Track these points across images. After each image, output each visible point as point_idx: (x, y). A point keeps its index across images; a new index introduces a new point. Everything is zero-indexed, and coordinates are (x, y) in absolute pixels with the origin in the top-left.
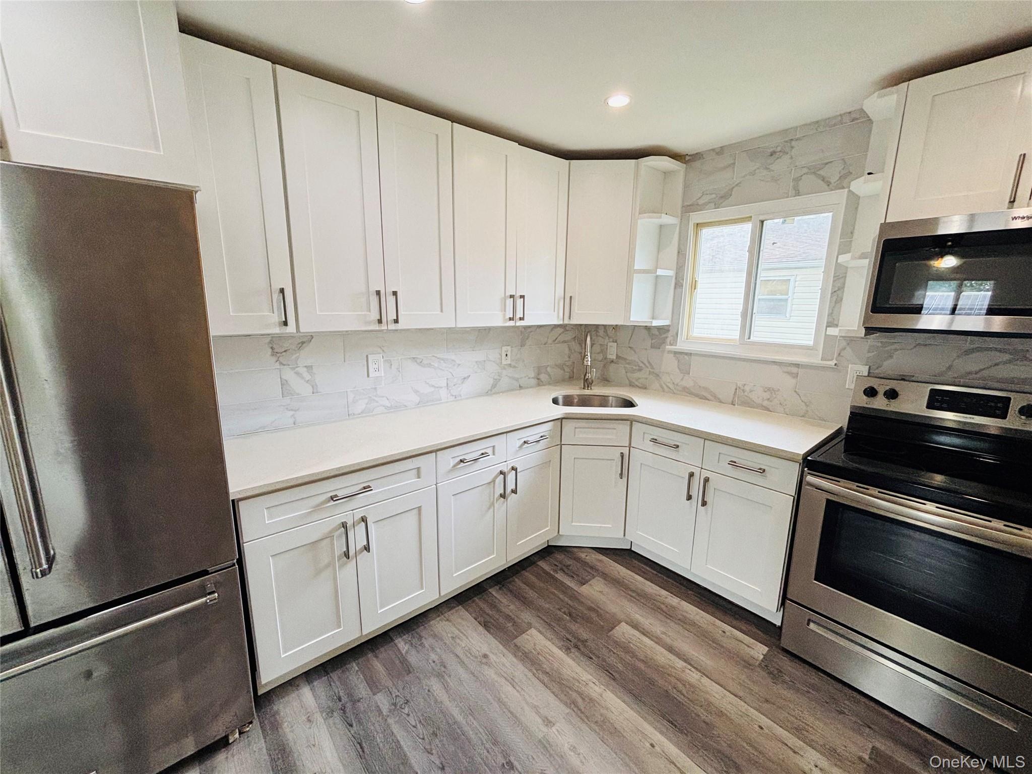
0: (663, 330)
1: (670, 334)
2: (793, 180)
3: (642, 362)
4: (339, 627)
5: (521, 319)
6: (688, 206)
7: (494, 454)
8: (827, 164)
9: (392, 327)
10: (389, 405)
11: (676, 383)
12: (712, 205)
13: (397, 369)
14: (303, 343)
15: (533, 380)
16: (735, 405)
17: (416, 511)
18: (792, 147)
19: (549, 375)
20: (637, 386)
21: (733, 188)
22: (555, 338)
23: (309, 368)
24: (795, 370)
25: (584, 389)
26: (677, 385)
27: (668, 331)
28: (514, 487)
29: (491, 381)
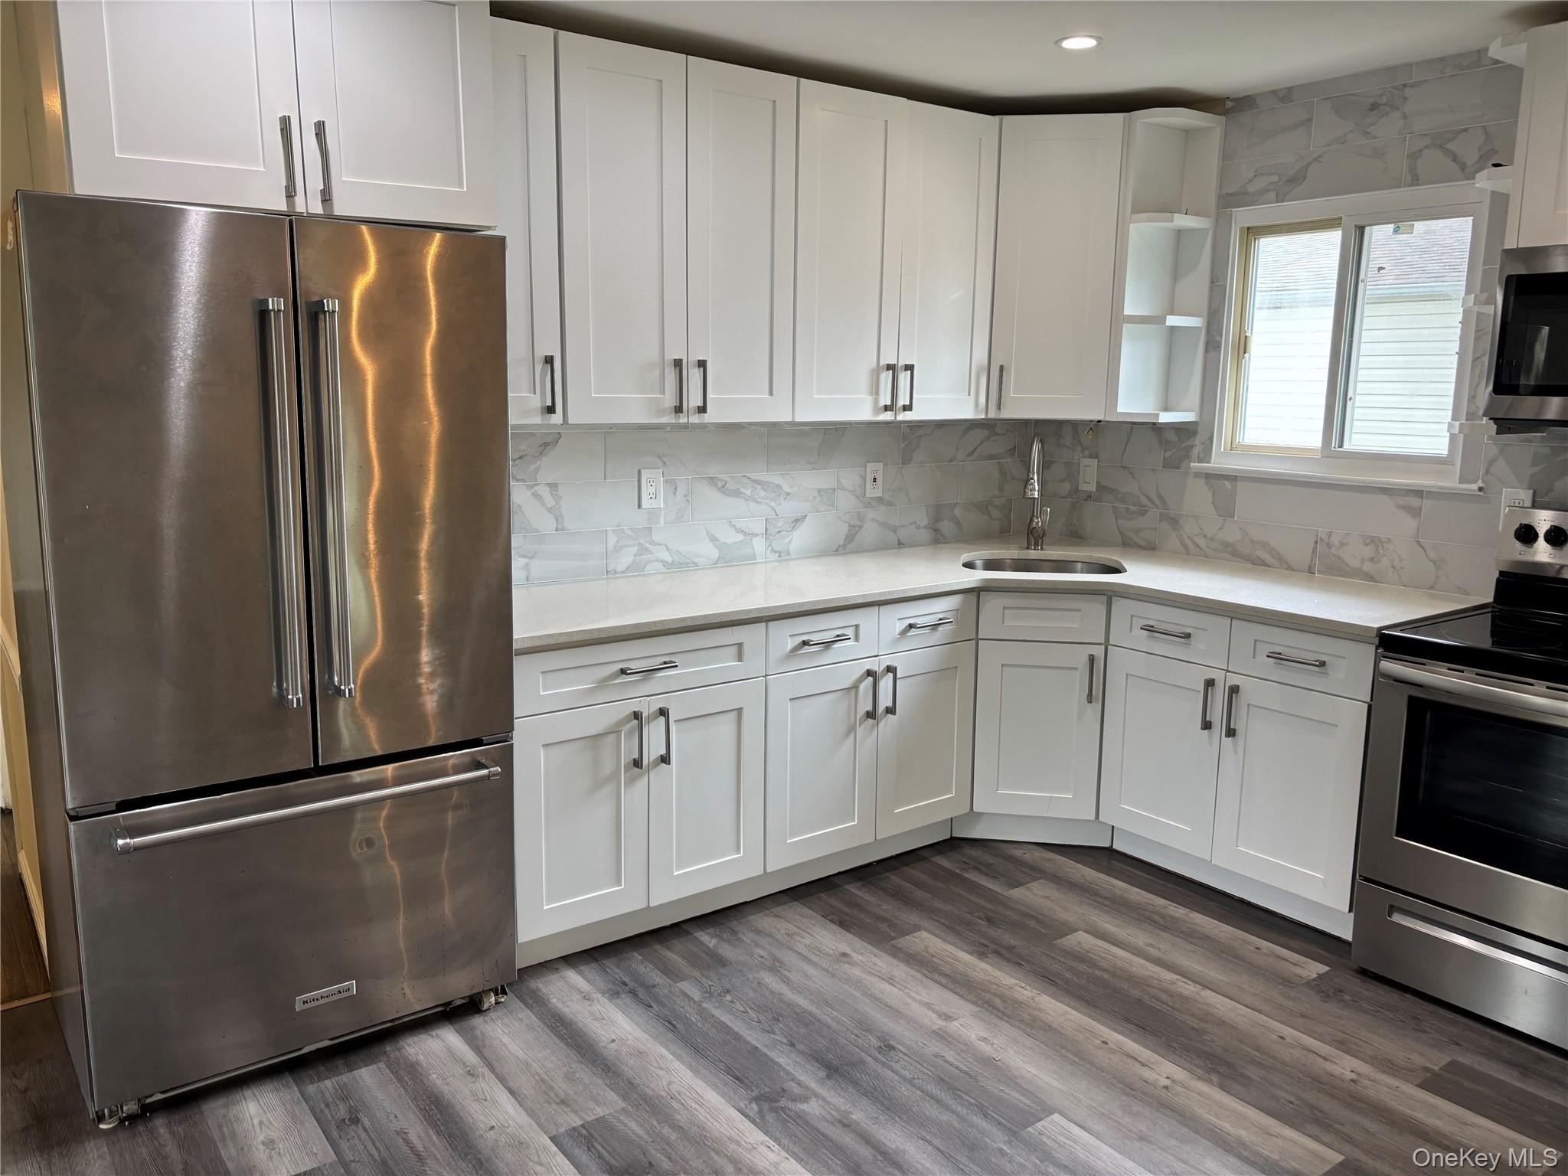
0: (1184, 430)
1: (1198, 440)
2: (1408, 156)
3: (1148, 497)
4: (619, 883)
5: (906, 408)
6: (1229, 195)
7: (857, 639)
8: (1461, 131)
9: (695, 419)
10: (670, 561)
11: (1209, 536)
12: (1273, 195)
13: (685, 496)
14: (546, 445)
15: (924, 531)
16: (1314, 573)
17: (733, 715)
18: (1405, 99)
19: (958, 523)
20: (1136, 544)
21: (1309, 164)
22: (971, 449)
23: (553, 486)
24: (1415, 502)
25: (1028, 548)
26: (1212, 539)
27: (1195, 433)
28: (890, 704)
29: (844, 529)
